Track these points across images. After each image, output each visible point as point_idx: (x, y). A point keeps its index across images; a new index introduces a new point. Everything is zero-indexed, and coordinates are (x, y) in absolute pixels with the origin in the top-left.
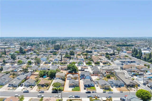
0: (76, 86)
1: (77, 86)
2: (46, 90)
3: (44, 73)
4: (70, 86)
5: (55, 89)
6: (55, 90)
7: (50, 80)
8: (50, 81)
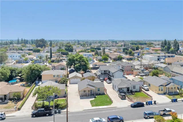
0: (97, 95)
1: (100, 94)
2: (13, 109)
3: (11, 73)
4: (84, 95)
5: (41, 106)
6: (43, 107)
7: (26, 86)
8: (28, 89)
